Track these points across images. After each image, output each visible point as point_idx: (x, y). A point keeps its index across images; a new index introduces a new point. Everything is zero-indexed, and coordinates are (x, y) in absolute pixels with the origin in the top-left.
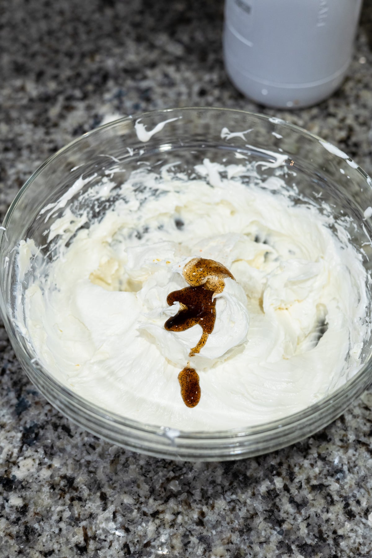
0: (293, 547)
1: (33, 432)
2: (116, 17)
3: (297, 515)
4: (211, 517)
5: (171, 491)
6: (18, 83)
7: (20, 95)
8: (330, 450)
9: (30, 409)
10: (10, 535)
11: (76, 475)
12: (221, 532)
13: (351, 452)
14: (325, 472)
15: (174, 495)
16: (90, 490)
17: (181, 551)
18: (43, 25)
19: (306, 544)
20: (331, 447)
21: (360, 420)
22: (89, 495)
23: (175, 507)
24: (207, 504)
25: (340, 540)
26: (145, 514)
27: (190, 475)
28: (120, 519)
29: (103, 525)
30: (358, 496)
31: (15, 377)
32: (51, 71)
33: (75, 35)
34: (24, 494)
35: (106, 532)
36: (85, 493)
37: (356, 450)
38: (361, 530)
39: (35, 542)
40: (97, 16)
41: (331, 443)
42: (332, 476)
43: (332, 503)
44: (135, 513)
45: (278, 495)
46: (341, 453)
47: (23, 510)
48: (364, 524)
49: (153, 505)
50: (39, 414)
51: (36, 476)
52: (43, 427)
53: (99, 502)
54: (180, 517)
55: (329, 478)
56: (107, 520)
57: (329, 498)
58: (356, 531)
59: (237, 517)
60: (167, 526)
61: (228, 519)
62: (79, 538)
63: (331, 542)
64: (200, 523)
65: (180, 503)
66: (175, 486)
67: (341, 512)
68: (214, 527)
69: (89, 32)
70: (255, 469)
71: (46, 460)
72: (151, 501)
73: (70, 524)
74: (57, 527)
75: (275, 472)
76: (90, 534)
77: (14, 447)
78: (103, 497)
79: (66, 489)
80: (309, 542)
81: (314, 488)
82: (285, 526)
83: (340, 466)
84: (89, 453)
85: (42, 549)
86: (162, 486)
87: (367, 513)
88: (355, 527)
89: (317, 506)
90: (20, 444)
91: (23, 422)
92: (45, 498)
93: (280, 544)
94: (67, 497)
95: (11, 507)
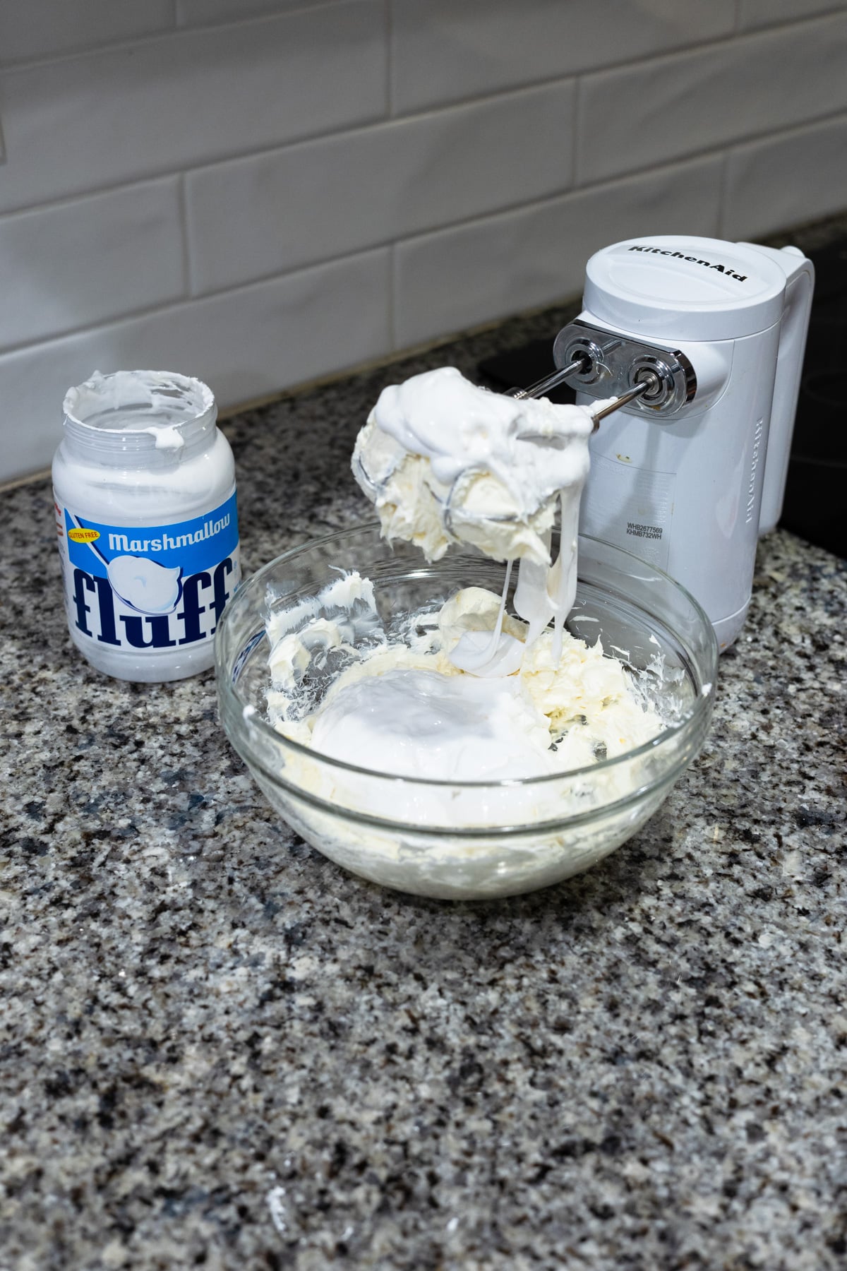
0: (678, 982)
1: (297, 932)
3: (672, 954)
4: (563, 973)
5: (503, 957)
8: (686, 888)
9: (284, 910)
10: (312, 1034)
11: (373, 963)
12: (583, 985)
13: (712, 885)
14: (689, 908)
15: (511, 961)
16: (399, 974)
17: (540, 1010)
19: (693, 978)
20: (687, 885)
21: (713, 855)
22: (399, 979)
23: (516, 972)
24: (554, 962)
25: (733, 967)
26: (479, 984)
27: (522, 939)
28: (449, 994)
29: (431, 1003)
30: (738, 923)
31: (249, 883)
34: (313, 992)
35: (438, 1010)
36: (394, 978)
37: (718, 882)
38: (754, 954)
39: (348, 1035)
41: (685, 880)
42: (699, 910)
43: (709, 934)
44: (466, 986)
45: (639, 939)
46: (701, 888)
47: (319, 1007)
48: (756, 948)
49: (484, 974)
50: (299, 913)
51: (320, 972)
52: (309, 925)
53: (414, 984)
54: (525, 981)
55: (696, 913)
56: (433, 998)
57: (703, 931)
58: (749, 956)
59: (596, 967)
60: (512, 990)
61: (586, 971)
62: (405, 1021)
63: (722, 970)
64: (553, 979)
65: (521, 966)
66: (507, 951)
67: (724, 941)
68: (573, 981)
70: (601, 920)
71: (327, 955)
72: (482, 970)
73: (386, 1010)
74: (370, 1015)
75: (627, 919)
76: (416, 1015)
77: (279, 950)
78: (418, 978)
79: (367, 978)
80: (696, 975)
81: (681, 925)
82: (660, 966)
83: (705, 900)
84: (381, 940)
85: (359, 1039)
86: (490, 954)
87: (755, 937)
88: (747, 952)
89: (692, 941)
90: (285, 946)
91: (279, 924)
92: (342, 992)
93: (662, 983)
94: (372, 985)
95: (301, 1007)
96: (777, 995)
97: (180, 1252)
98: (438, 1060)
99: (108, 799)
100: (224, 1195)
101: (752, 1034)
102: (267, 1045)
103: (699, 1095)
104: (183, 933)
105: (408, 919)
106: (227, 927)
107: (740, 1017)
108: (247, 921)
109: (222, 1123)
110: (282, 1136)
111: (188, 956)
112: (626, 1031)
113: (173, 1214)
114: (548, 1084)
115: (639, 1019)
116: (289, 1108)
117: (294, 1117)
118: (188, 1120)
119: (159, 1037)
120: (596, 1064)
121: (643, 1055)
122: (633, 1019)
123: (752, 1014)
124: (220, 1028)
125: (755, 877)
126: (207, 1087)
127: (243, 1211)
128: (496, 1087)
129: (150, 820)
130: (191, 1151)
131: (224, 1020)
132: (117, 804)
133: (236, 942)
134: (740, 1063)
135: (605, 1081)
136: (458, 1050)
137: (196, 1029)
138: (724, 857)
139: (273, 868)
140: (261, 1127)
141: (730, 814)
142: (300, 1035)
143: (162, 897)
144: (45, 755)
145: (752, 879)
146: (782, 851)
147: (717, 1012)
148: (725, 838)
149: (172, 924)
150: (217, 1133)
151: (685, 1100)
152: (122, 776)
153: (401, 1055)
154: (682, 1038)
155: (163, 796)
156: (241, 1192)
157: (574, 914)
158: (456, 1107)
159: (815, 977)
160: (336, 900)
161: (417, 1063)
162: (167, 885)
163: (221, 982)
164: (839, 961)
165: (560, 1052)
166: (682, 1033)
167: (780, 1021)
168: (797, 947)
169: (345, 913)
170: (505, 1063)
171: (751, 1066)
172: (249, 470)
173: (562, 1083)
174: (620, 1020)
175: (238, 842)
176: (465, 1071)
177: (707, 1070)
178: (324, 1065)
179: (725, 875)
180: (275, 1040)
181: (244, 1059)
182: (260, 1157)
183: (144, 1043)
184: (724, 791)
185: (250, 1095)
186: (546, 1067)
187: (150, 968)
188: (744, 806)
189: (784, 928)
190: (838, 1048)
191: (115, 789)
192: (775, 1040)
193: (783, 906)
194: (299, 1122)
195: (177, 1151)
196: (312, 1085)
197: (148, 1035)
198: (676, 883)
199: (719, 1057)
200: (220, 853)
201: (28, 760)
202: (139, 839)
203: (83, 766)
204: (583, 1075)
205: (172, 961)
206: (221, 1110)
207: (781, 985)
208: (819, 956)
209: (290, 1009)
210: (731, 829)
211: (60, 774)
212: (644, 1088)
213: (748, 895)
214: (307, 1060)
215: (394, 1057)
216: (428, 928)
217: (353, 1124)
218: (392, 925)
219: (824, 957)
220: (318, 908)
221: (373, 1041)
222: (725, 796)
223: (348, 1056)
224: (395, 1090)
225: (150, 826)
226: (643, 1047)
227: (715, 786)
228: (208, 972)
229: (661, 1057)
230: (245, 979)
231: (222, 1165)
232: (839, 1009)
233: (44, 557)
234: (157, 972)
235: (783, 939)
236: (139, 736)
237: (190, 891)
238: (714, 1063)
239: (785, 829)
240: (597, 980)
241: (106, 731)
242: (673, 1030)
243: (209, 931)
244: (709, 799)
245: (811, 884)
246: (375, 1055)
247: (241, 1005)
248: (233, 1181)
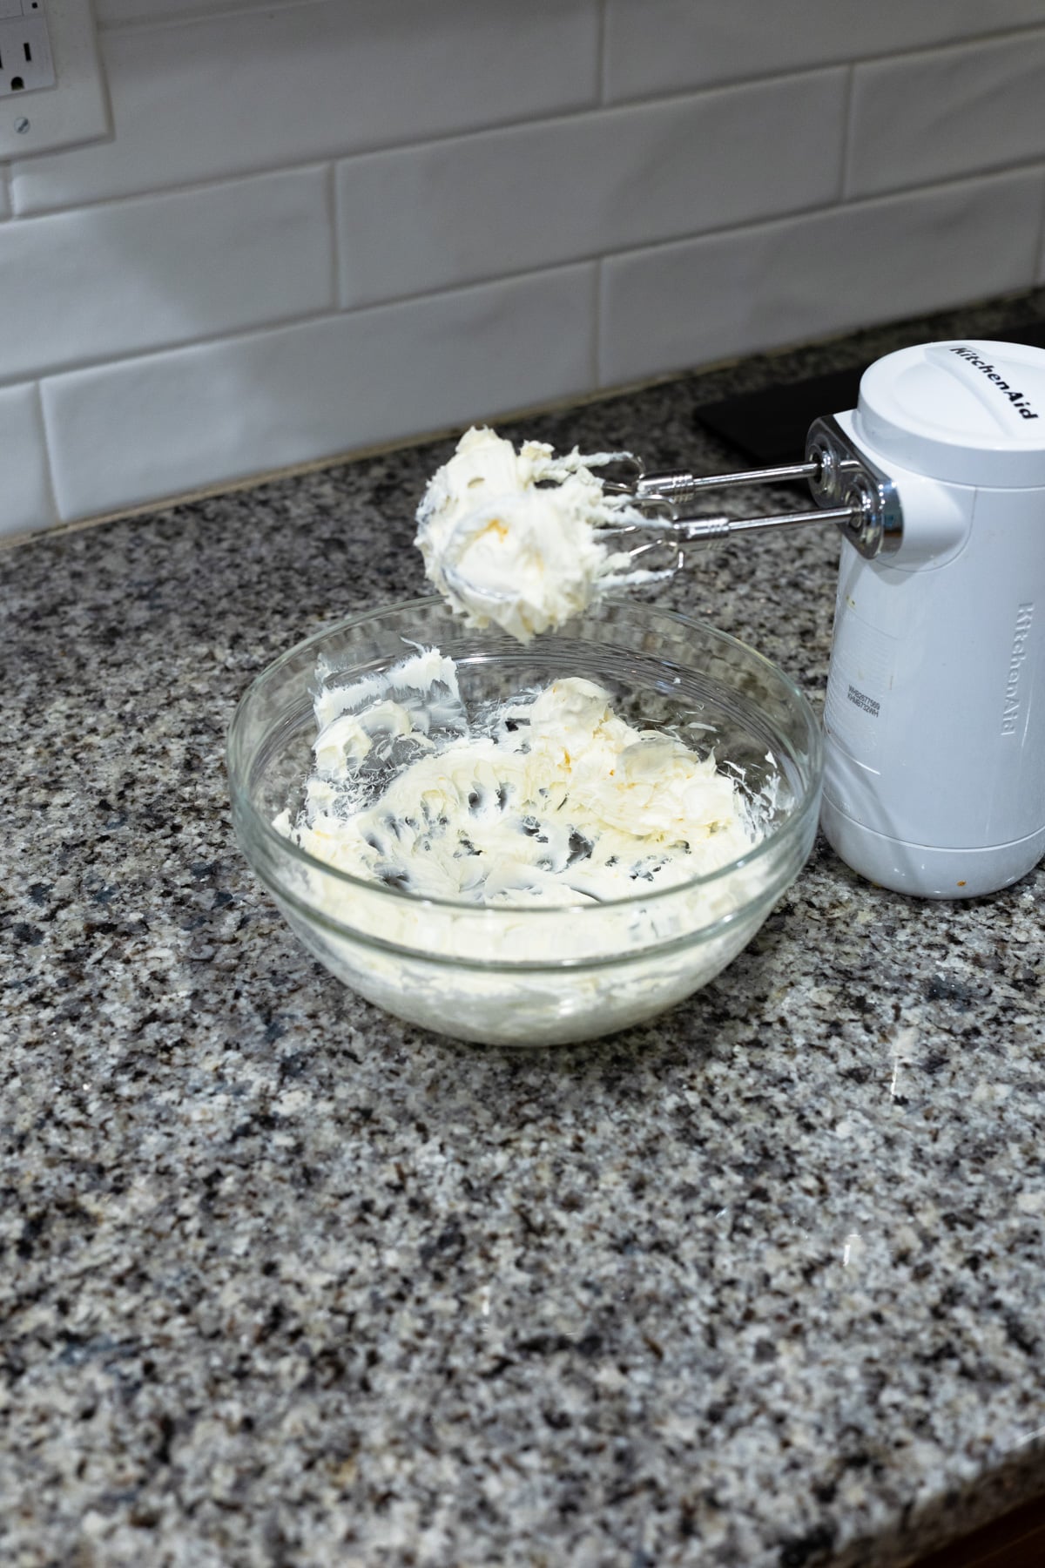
0: (725, 1168)
1: (297, 1061)
2: (352, 562)
3: (727, 1133)
4: (591, 1141)
5: (526, 1116)
6: (203, 649)
7: (210, 664)
8: (767, 1057)
9: (289, 1035)
10: (281, 1179)
11: (373, 1106)
12: (611, 1158)
13: (800, 1058)
14: (763, 1081)
15: (534, 1121)
16: (399, 1122)
17: (552, 1181)
18: (232, 578)
19: (744, 1164)
20: (768, 1054)
21: (810, 1021)
22: (398, 1127)
23: (536, 1134)
24: (584, 1127)
25: (796, 1157)
26: (489, 1144)
27: (554, 1097)
28: (450, 1151)
29: (427, 1159)
30: (818, 1106)
31: (257, 1000)
32: (252, 634)
33: (286, 587)
34: (295, 1132)
35: (432, 1167)
36: (392, 1125)
37: (808, 1055)
38: (826, 1144)
39: (322, 1185)
40: (319, 562)
41: (768, 1049)
42: (775, 1085)
43: (779, 1115)
44: (473, 1144)
45: (692, 1112)
46: (785, 1059)
47: (298, 1149)
48: (831, 1137)
49: (499, 1133)
50: (304, 1039)
51: (310, 1110)
52: (312, 1055)
53: (414, 1135)
54: (544, 1146)
55: (770, 1088)
56: (431, 1153)
57: (772, 1111)
58: (819, 1146)
59: (633, 1139)
60: (525, 1155)
61: (619, 1142)
62: (392, 1176)
63: (782, 1159)
64: (578, 1147)
65: (544, 1128)
66: (532, 1109)
67: (794, 1125)
68: (600, 1152)
69: (309, 584)
70: (654, 1085)
71: (323, 1092)
72: (497, 1128)
73: (373, 1161)
74: (354, 1165)
75: (685, 1086)
76: (406, 1170)
77: (270, 1080)
78: (421, 1129)
79: (361, 1122)
80: (748, 1160)
81: (748, 1100)
82: (709, 1146)
83: (785, 1074)
84: (389, 1080)
85: (332, 1190)
86: (511, 1111)
87: (833, 1124)
88: (818, 1141)
89: (756, 1120)
90: (279, 1076)
91: (278, 1051)
92: (330, 1134)
93: (705, 1166)
94: (365, 1132)
95: (278, 1148)
96: (840, 1194)
97: (68, 1405)
98: (417, 1224)
99: (125, 888)
100: (133, 1347)
101: (796, 1238)
102: (227, 1186)
103: (710, 1301)
104: (167, 1049)
105: (428, 1060)
106: (219, 1047)
107: (787, 1216)
108: (243, 1043)
109: (153, 1268)
110: (216, 1289)
111: (166, 1076)
112: (645, 1216)
113: (72, 1362)
114: (538, 1267)
115: (666, 1204)
116: (232, 1259)
117: (235, 1270)
118: (116, 1259)
119: (109, 1163)
120: (599, 1251)
121: (659, 1247)
122: (659, 1203)
123: (803, 1214)
124: (179, 1161)
125: (854, 1053)
126: (147, 1225)
127: (149, 1368)
128: (475, 1264)
129: (165, 917)
130: (110, 1294)
131: (185, 1152)
132: (133, 895)
133: (223, 1066)
134: (770, 1269)
135: (604, 1271)
136: (443, 1216)
137: (152, 1158)
138: (824, 1026)
139: (289, 985)
140: (195, 1277)
141: (847, 975)
142: (267, 1179)
143: (155, 1006)
144: (67, 832)
145: (849, 1054)
146: (897, 1026)
147: (761, 1206)
148: (831, 1004)
149: (158, 1037)
150: (144, 1278)
151: (693, 1305)
152: (147, 863)
153: (376, 1214)
154: (710, 1233)
155: (186, 891)
156: (154, 1346)
157: (624, 1074)
158: (421, 1279)
159: (893, 1179)
160: (352, 1030)
161: (391, 1226)
162: (165, 993)
163: (195, 1110)
164: (927, 1163)
165: (562, 1232)
166: (711, 1226)
167: (834, 1225)
168: (880, 1141)
169: (358, 1046)
170: (494, 1237)
171: (784, 1274)
172: (389, 519)
173: (553, 1268)
174: (643, 1203)
175: (258, 952)
176: (444, 1241)
177: (729, 1273)
178: (285, 1215)
179: (819, 1048)
180: (237, 1181)
181: (196, 1198)
182: (184, 1310)
183: (90, 1168)
184: (847, 948)
185: (193, 1239)
186: (540, 1247)
187: (121, 1084)
188: (866, 968)
189: (872, 1118)
190: (895, 1265)
191: (135, 877)
192: (822, 1247)
193: (878, 1091)
194: (240, 1276)
195: (94, 1293)
196: (265, 1237)
197: (97, 1159)
198: (757, 1051)
199: (748, 1260)
200: (234, 962)
201: (47, 835)
202: (146, 938)
203: (106, 849)
204: (581, 1261)
205: (147, 1079)
206: (156, 1252)
207: (848, 1184)
208: (905, 1155)
209: (264, 1148)
210: (843, 994)
211: (79, 855)
212: (648, 1284)
213: (839, 1074)
214: (268, 1208)
215: (368, 1216)
216: (449, 1073)
217: (299, 1286)
218: (408, 1065)
219: (910, 1156)
220: (328, 1036)
221: (348, 1195)
222: (847, 954)
223: (315, 1208)
224: (358, 1254)
225: (163, 924)
226: (660, 1237)
227: (837, 941)
228: (183, 1096)
229: (678, 1252)
230: (223, 1108)
231: (140, 1314)
232: (910, 1219)
233: (127, 603)
234: (125, 1091)
235: (866, 1130)
236: (178, 820)
237: (188, 1003)
238: (740, 1266)
239: (909, 1000)
240: (630, 1154)
241: (143, 810)
242: (702, 1222)
243: (197, 1050)
244: (826, 956)
245: (921, 1068)
246: (346, 1211)
247: (210, 1137)
248: (147, 1331)
